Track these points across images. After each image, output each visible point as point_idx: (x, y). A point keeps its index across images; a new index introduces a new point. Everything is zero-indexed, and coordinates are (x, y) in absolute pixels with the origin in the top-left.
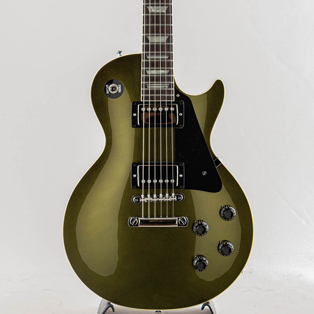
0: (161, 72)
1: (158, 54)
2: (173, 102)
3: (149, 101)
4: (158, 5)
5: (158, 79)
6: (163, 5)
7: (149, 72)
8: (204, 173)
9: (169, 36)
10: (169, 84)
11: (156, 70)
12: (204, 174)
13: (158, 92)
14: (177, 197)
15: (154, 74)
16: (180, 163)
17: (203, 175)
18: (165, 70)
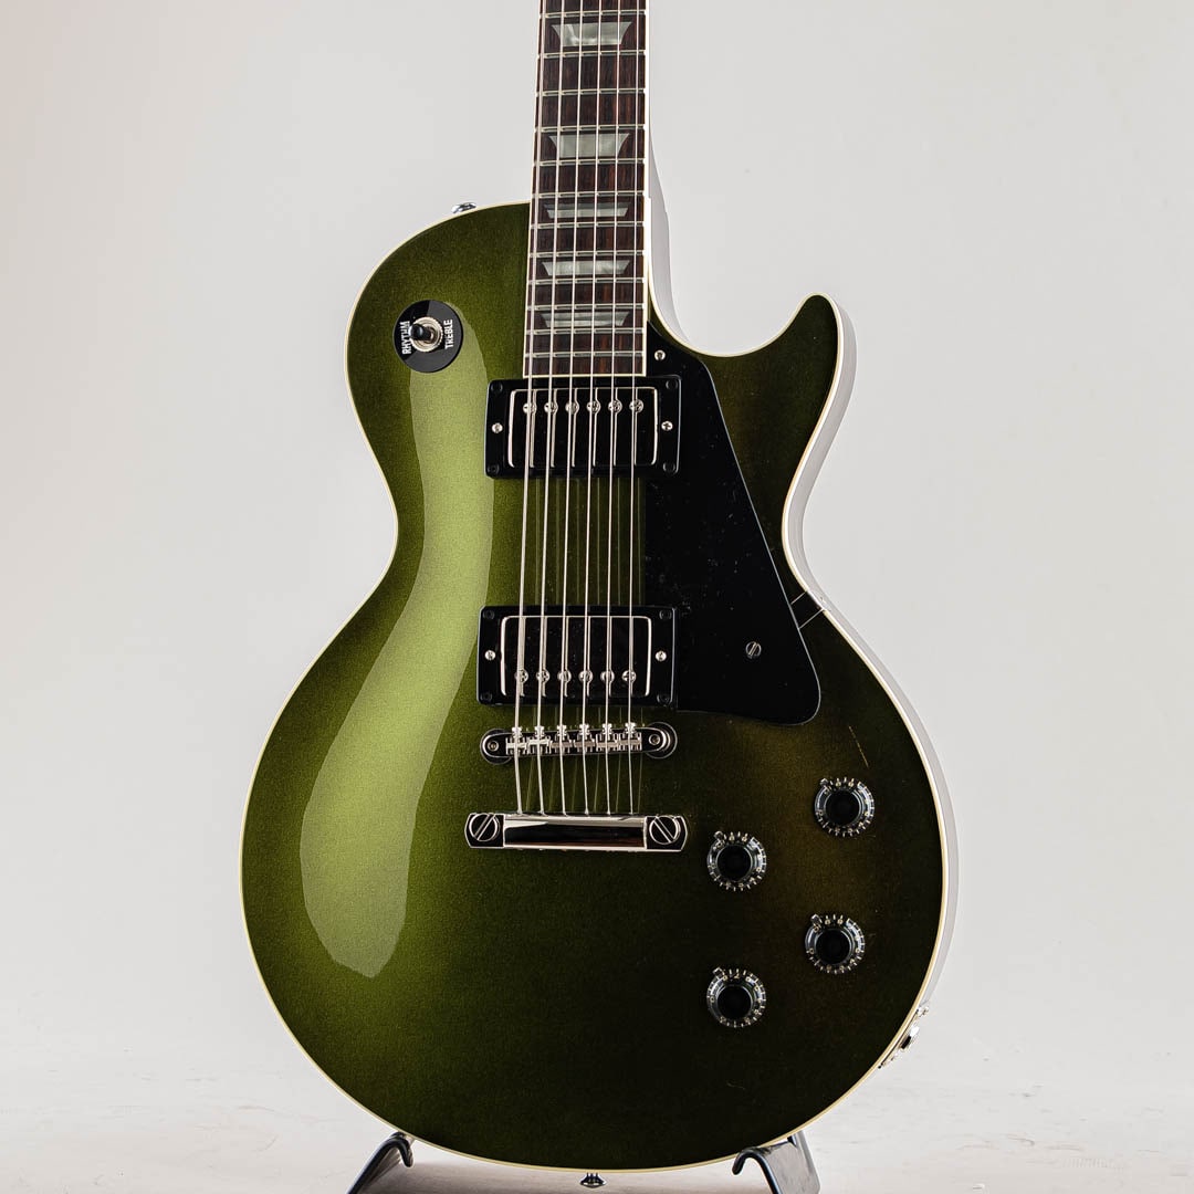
0: (597, 267)
1: (586, 202)
2: (640, 381)
3: (551, 376)
4: (594, 19)
5: (583, 294)
6: (612, 19)
7: (554, 269)
8: (753, 649)
9: (632, 132)
10: (627, 313)
11: (578, 259)
12: (750, 653)
13: (582, 341)
14: (645, 734)
15: (571, 277)
16: (660, 609)
17: (746, 655)
18: (611, 258)
